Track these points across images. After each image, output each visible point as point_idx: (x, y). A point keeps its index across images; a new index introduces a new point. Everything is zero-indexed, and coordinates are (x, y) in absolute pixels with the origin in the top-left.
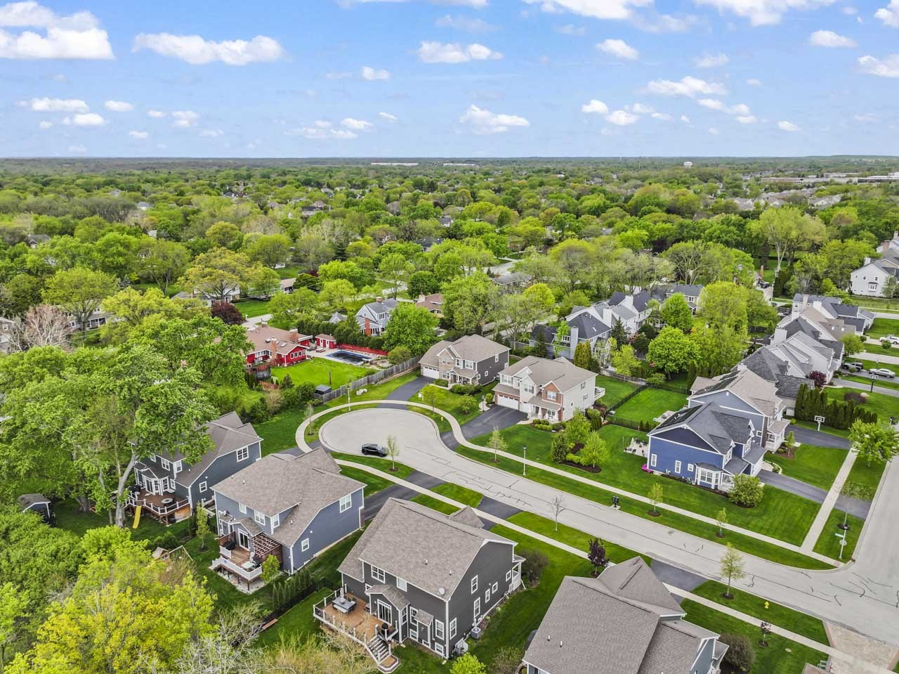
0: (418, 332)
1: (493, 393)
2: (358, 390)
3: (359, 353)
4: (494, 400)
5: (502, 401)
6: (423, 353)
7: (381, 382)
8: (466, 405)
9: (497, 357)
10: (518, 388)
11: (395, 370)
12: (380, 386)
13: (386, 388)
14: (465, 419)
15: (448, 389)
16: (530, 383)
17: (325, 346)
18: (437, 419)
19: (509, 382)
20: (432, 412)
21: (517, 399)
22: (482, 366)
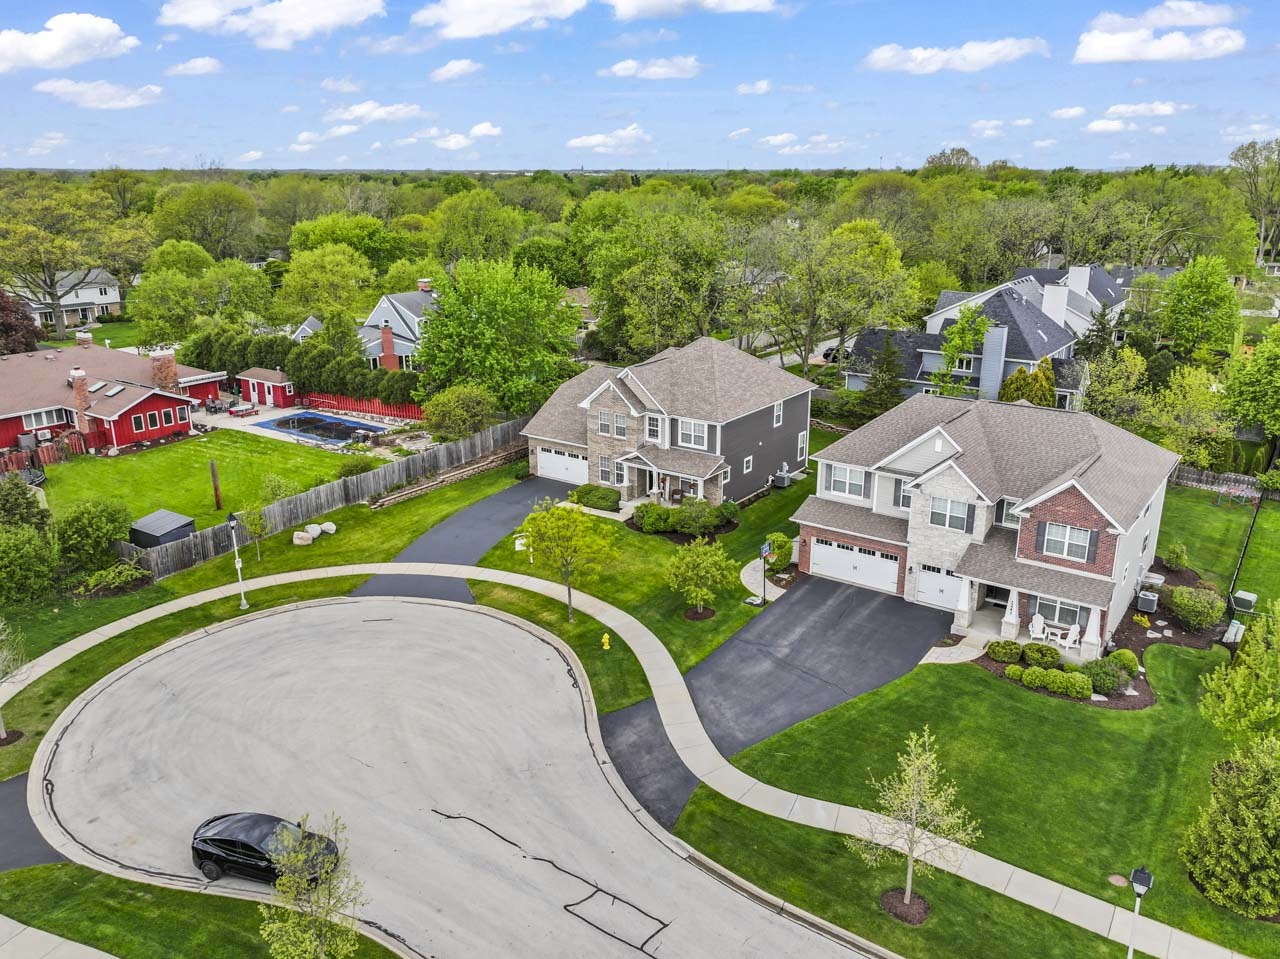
0: (523, 341)
1: (793, 530)
2: (302, 527)
3: (352, 417)
4: (795, 558)
5: (826, 562)
6: (536, 407)
7: (396, 496)
8: (701, 581)
9: (778, 412)
10: (899, 512)
11: (443, 459)
12: (388, 512)
13: (406, 519)
14: (697, 643)
15: (621, 517)
16: (956, 490)
17: (262, 401)
18: (588, 641)
19: (854, 489)
20: (565, 610)
21: (896, 555)
22: (738, 435)
